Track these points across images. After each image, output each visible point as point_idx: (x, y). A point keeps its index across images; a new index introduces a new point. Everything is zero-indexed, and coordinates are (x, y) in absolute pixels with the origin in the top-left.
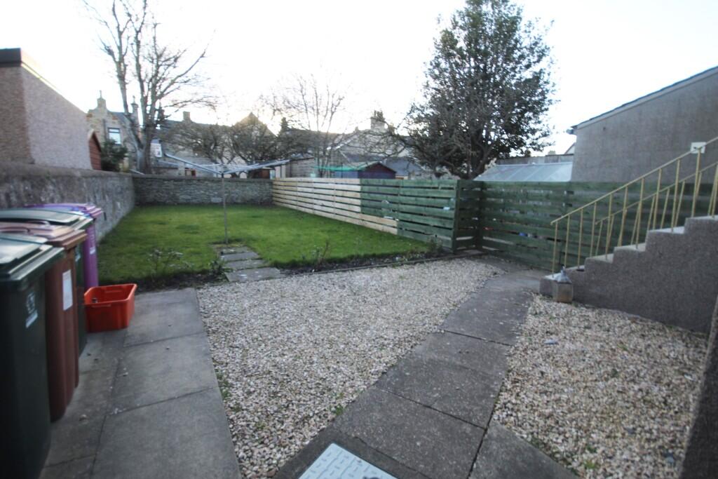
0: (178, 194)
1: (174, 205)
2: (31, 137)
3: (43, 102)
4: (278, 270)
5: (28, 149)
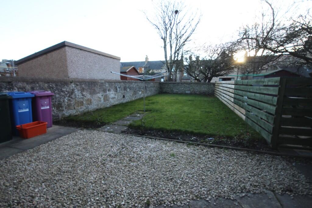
0: (174, 89)
1: (172, 93)
2: (70, 70)
3: (82, 58)
4: (125, 129)
5: (68, 74)
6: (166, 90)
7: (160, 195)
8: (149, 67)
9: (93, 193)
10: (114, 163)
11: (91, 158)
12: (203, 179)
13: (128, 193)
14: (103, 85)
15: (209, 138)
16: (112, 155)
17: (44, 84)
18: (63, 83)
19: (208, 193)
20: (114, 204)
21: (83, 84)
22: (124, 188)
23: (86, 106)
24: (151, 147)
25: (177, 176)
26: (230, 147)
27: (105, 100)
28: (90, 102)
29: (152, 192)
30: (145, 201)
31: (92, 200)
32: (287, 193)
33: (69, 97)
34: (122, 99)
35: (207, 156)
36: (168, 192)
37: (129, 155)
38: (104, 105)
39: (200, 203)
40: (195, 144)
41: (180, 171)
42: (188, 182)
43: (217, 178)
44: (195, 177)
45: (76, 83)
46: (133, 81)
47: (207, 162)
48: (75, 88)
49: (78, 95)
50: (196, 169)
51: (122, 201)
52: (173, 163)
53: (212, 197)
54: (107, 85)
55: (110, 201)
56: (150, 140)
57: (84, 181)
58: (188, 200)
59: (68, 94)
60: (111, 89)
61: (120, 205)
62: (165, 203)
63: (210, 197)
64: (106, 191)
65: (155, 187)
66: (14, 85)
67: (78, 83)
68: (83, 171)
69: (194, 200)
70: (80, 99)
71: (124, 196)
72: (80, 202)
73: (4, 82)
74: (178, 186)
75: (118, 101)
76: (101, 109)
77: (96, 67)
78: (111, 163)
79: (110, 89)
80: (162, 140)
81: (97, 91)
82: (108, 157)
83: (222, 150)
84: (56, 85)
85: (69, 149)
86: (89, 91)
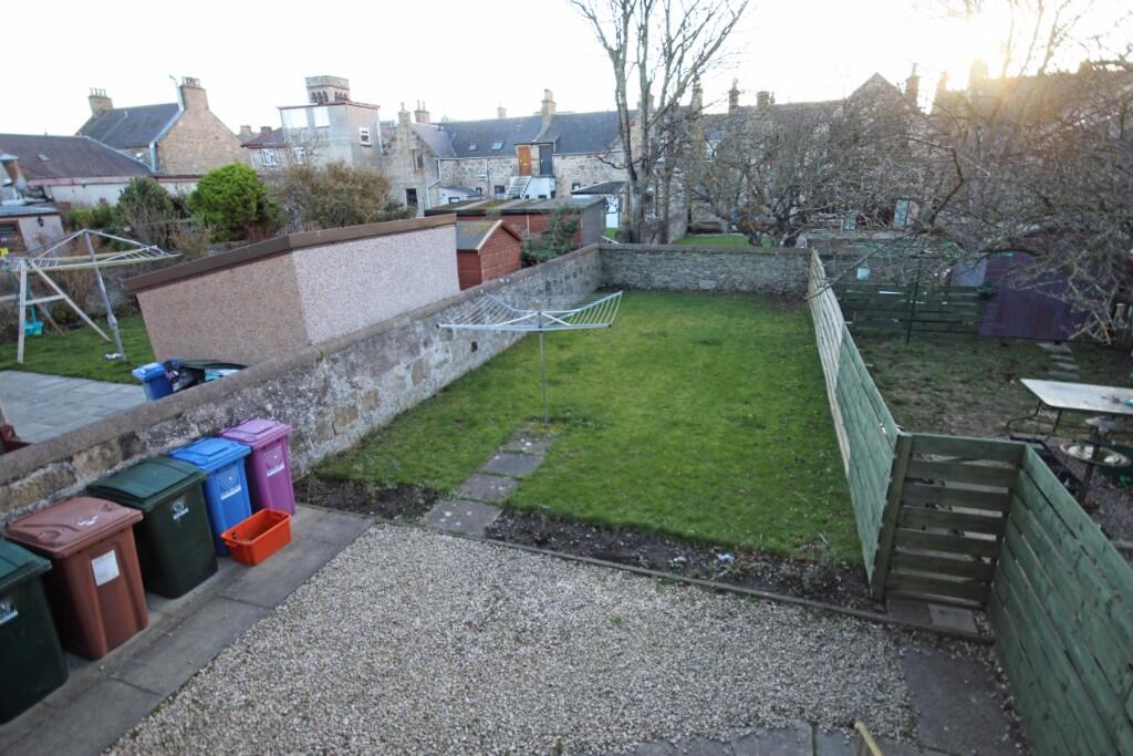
0: (653, 274)
1: (646, 291)
2: (311, 317)
3: (340, 266)
4: (495, 519)
5: (305, 332)
6: (625, 276)
7: (582, 730)
8: (558, 141)
9: (454, 727)
10: (483, 648)
11: (428, 633)
12: (674, 693)
13: (521, 727)
14: (408, 333)
15: (723, 554)
16: (475, 622)
17: (254, 390)
18: (298, 369)
19: (678, 727)
20: (496, 750)
21: (349, 353)
22: (512, 715)
23: (365, 415)
24: (566, 592)
25: (621, 684)
26: (766, 594)
27: (415, 380)
28: (374, 399)
29: (566, 724)
30: (554, 745)
31: (456, 741)
32: (842, 729)
33: (319, 403)
34: (468, 358)
35: (700, 624)
36: (597, 723)
37: (514, 621)
38: (414, 395)
39: (657, 749)
40: (678, 581)
41: (629, 672)
42: (641, 701)
43: (706, 692)
44: (659, 686)
45: (332, 356)
46: (502, 280)
47: (695, 644)
48: (332, 373)
49: (342, 391)
50: (665, 665)
51: (511, 745)
52: (616, 646)
53: (684, 735)
54: (420, 328)
55: (487, 743)
56: (564, 563)
57: (428, 698)
58: (636, 743)
59: (314, 396)
60: (432, 335)
61: (508, 752)
62: (590, 748)
63: (679, 736)
64: (477, 721)
65: (572, 711)
66: (188, 419)
67: (337, 355)
68: (421, 672)
69: (648, 742)
70: (347, 400)
71: (513, 732)
72: (435, 746)
73: (166, 420)
74: (620, 710)
75: (458, 369)
76: (406, 412)
77: (381, 278)
78: (477, 649)
79: (429, 338)
80: (595, 564)
81: (392, 359)
82: (465, 629)
83: (742, 601)
84: (284, 382)
85: (371, 603)
86: (369, 365)
